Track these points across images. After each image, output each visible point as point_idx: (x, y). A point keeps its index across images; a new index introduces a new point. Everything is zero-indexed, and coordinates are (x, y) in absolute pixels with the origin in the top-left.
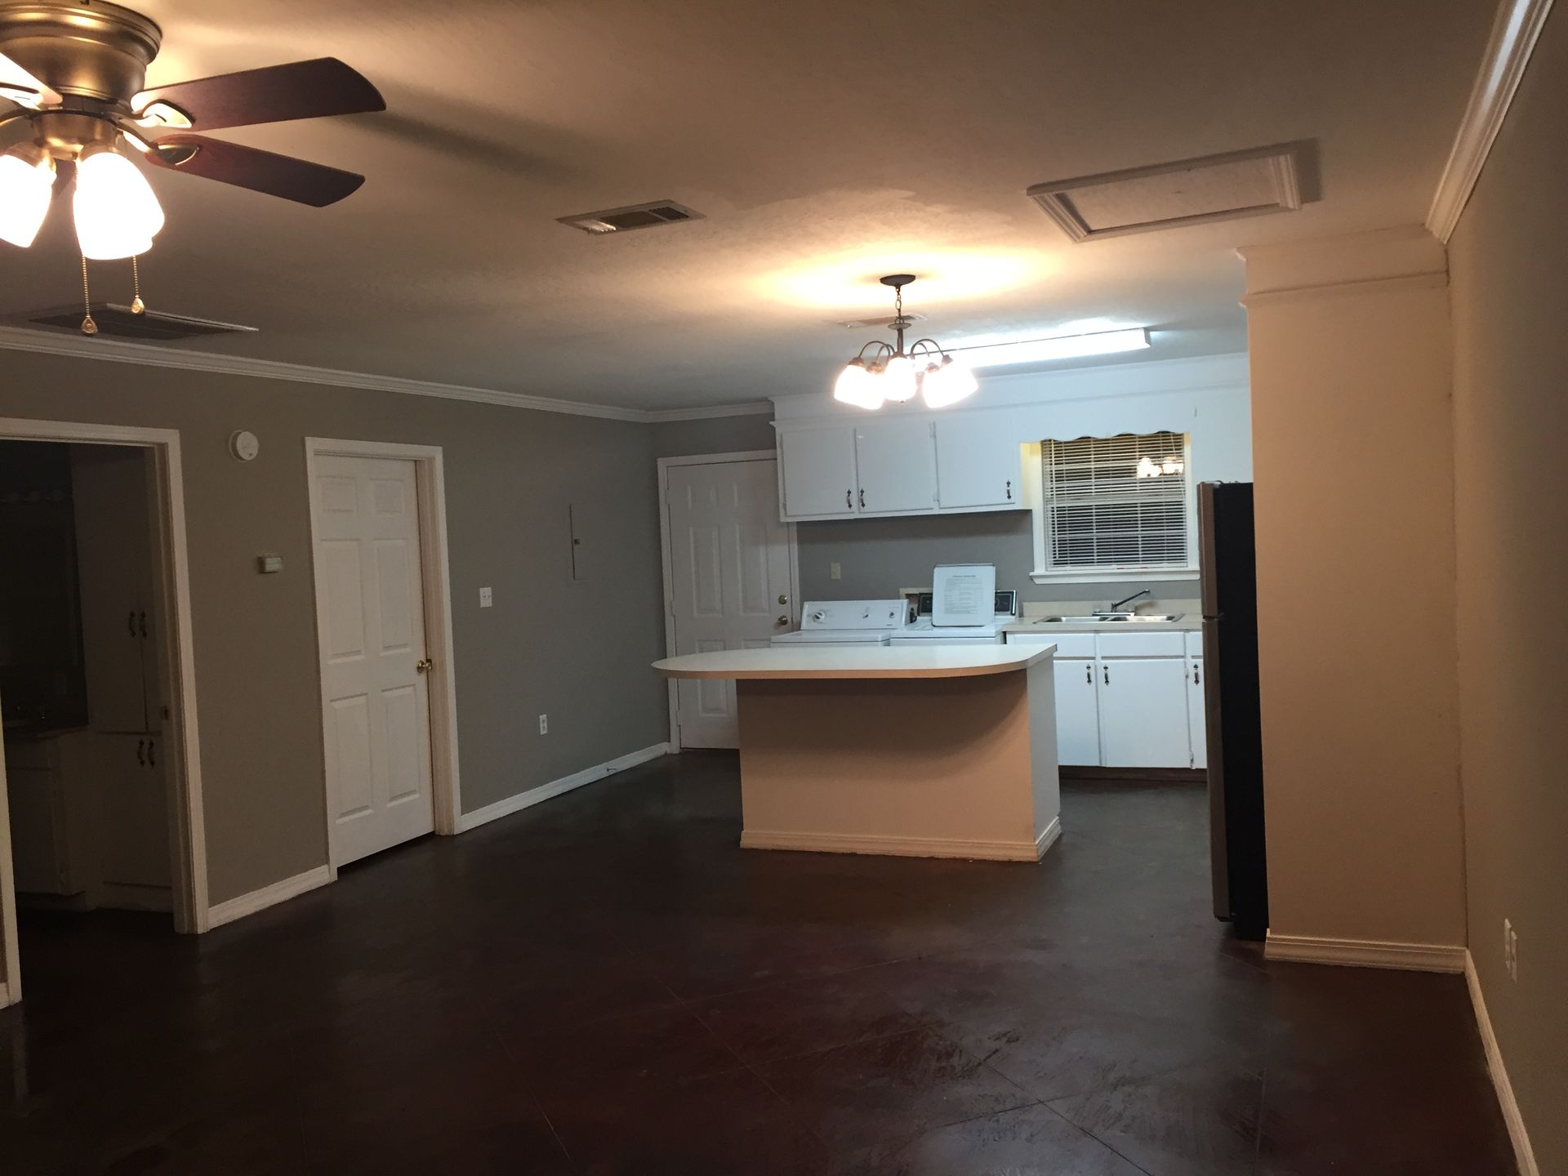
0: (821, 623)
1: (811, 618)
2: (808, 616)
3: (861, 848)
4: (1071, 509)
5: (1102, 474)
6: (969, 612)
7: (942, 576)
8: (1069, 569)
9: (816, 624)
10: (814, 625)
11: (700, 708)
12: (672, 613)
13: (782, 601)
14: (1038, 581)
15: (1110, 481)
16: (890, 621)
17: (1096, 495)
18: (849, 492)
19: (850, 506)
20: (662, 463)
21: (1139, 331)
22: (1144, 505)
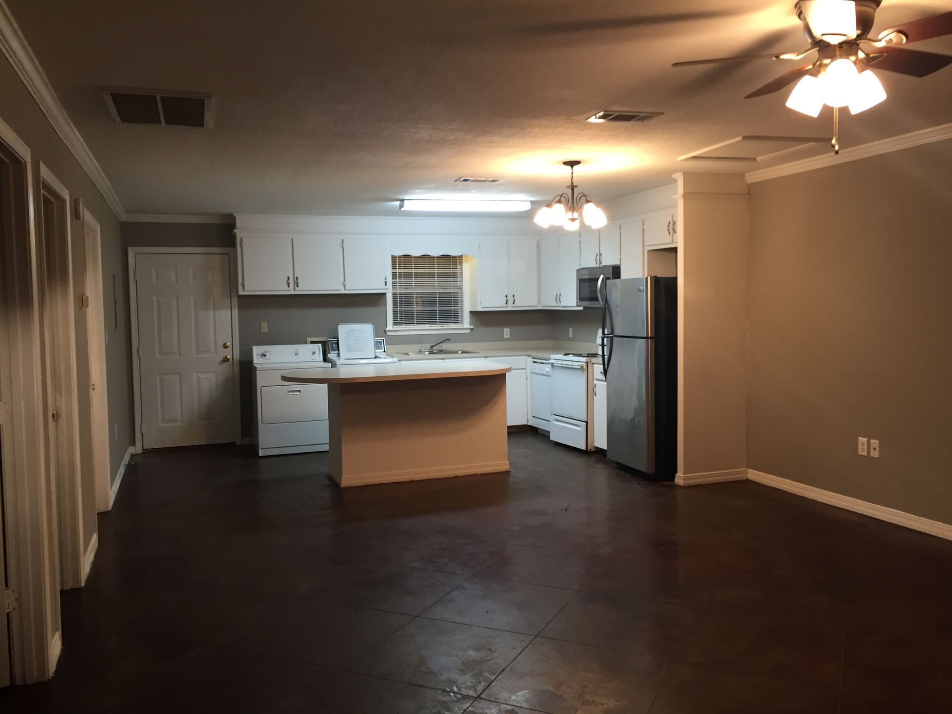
0: (267, 359)
1: (259, 356)
2: (257, 355)
3: (416, 477)
4: (405, 294)
5: (417, 275)
6: (360, 351)
7: (343, 330)
8: (404, 327)
9: (263, 359)
10: (262, 360)
11: (160, 418)
12: (138, 355)
13: (225, 346)
14: (389, 334)
15: (427, 280)
16: (313, 357)
17: (417, 287)
18: (288, 278)
19: (289, 286)
20: (131, 252)
21: (527, 202)
22: (440, 293)
